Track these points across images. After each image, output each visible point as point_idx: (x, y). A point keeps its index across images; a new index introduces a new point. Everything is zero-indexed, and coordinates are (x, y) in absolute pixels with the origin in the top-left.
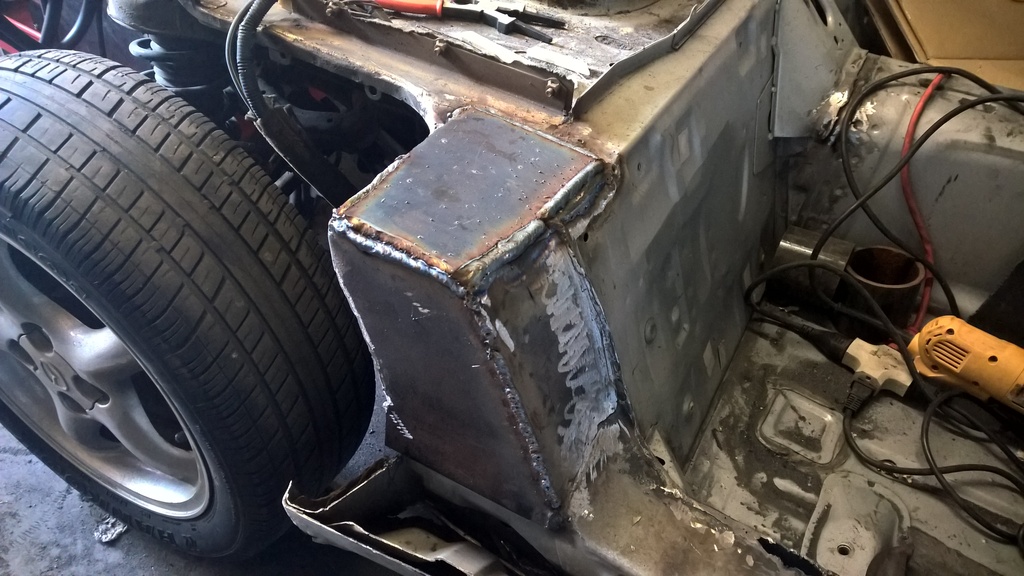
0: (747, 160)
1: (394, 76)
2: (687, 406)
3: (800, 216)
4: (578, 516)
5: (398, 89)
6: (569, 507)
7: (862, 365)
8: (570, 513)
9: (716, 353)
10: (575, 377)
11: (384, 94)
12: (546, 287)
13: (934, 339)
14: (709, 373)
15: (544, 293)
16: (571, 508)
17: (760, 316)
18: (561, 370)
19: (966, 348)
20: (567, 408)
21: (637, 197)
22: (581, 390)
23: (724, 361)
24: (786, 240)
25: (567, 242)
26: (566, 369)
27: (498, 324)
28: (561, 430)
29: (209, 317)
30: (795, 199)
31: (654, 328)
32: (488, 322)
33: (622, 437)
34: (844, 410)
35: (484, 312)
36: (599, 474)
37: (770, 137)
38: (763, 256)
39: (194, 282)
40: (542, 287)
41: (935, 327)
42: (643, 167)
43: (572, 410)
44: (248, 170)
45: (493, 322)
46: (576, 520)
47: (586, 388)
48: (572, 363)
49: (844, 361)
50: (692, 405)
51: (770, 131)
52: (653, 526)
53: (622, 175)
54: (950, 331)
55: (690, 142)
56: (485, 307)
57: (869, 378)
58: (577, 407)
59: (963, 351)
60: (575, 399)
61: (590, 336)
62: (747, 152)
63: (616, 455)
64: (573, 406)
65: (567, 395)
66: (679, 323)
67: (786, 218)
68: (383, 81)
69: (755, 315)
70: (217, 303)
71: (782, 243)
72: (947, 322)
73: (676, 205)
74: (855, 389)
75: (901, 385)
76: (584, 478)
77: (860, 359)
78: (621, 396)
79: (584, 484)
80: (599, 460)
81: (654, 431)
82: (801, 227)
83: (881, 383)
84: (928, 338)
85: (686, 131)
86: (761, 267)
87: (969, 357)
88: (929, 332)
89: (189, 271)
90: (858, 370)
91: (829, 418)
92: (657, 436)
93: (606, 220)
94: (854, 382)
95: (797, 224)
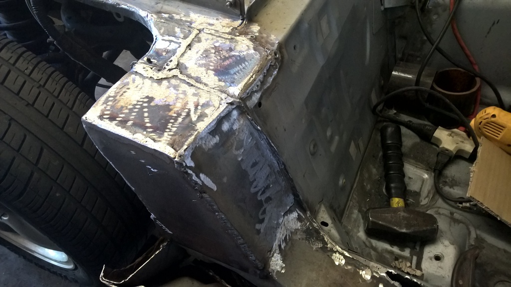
0: (368, 26)
1: (129, 5)
2: (341, 182)
3: (403, 54)
4: (275, 271)
5: (133, 13)
6: (269, 267)
7: (443, 142)
8: (270, 270)
9: (357, 146)
10: (264, 192)
11: (125, 17)
12: (235, 144)
13: (484, 121)
14: (354, 158)
15: (234, 147)
16: (271, 267)
17: (382, 119)
18: (253, 190)
19: (503, 125)
20: (261, 212)
21: (295, 69)
22: (269, 199)
23: (362, 148)
24: (395, 71)
25: (246, 111)
26: (256, 189)
27: (202, 176)
28: (258, 226)
29: (36, 175)
30: (400, 44)
31: (315, 146)
32: (194, 178)
33: (299, 219)
34: (434, 171)
35: (190, 172)
36: (287, 244)
37: (382, 8)
38: (383, 82)
39: (21, 155)
40: (232, 145)
41: (484, 114)
42: (298, 46)
43: (264, 212)
44: (50, 76)
45: (198, 176)
46: (275, 274)
47: (272, 197)
48: (260, 184)
49: (433, 141)
50: (344, 181)
51: (382, 5)
52: (322, 271)
53: (282, 57)
54: (494, 116)
55: (329, 23)
56: (190, 168)
57: (447, 150)
58: (267, 209)
59: (501, 127)
60: (265, 205)
61: (271, 166)
62: (368, 21)
63: (297, 230)
64: (265, 209)
65: (260, 204)
66: (332, 137)
67: (395, 56)
68: (122, 9)
69: (379, 119)
70: (40, 166)
71: (394, 73)
72: (491, 110)
73: (323, 67)
74: (440, 158)
75: (467, 152)
76: (277, 248)
77: (441, 139)
78: (296, 196)
79: (278, 251)
80: (286, 235)
81: (320, 205)
82: (405, 61)
83: (454, 153)
84: (480, 121)
85: (326, 16)
86: (382, 88)
87: (505, 130)
88: (481, 118)
89: (17, 148)
90: (441, 146)
91: (426, 176)
92: (323, 208)
93: (273, 89)
94: (439, 153)
95: (402, 60)
